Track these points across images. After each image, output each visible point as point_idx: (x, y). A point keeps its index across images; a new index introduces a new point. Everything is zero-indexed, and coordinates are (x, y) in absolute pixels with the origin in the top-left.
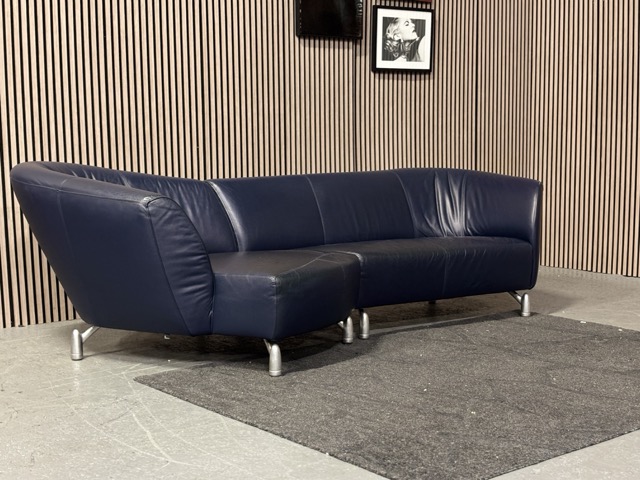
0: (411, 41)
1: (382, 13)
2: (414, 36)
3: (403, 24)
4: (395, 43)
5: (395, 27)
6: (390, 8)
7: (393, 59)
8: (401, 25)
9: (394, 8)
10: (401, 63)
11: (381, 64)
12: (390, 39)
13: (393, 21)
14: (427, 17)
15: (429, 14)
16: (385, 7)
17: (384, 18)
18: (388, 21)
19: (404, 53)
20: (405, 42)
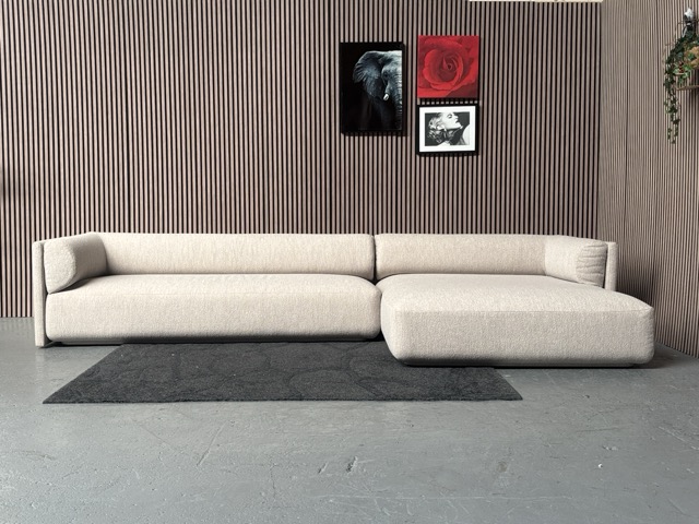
0: (454, 130)
1: (423, 111)
2: (458, 125)
3: (447, 117)
4: (438, 132)
5: (438, 120)
6: (430, 106)
7: (437, 144)
8: (444, 118)
9: (435, 105)
10: (445, 147)
11: (423, 148)
12: (433, 129)
13: (437, 115)
14: (471, 110)
15: (474, 108)
16: (426, 106)
17: (427, 115)
18: (429, 117)
19: (447, 139)
20: (448, 130)
